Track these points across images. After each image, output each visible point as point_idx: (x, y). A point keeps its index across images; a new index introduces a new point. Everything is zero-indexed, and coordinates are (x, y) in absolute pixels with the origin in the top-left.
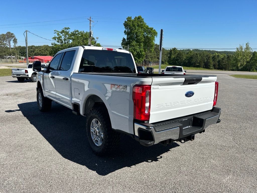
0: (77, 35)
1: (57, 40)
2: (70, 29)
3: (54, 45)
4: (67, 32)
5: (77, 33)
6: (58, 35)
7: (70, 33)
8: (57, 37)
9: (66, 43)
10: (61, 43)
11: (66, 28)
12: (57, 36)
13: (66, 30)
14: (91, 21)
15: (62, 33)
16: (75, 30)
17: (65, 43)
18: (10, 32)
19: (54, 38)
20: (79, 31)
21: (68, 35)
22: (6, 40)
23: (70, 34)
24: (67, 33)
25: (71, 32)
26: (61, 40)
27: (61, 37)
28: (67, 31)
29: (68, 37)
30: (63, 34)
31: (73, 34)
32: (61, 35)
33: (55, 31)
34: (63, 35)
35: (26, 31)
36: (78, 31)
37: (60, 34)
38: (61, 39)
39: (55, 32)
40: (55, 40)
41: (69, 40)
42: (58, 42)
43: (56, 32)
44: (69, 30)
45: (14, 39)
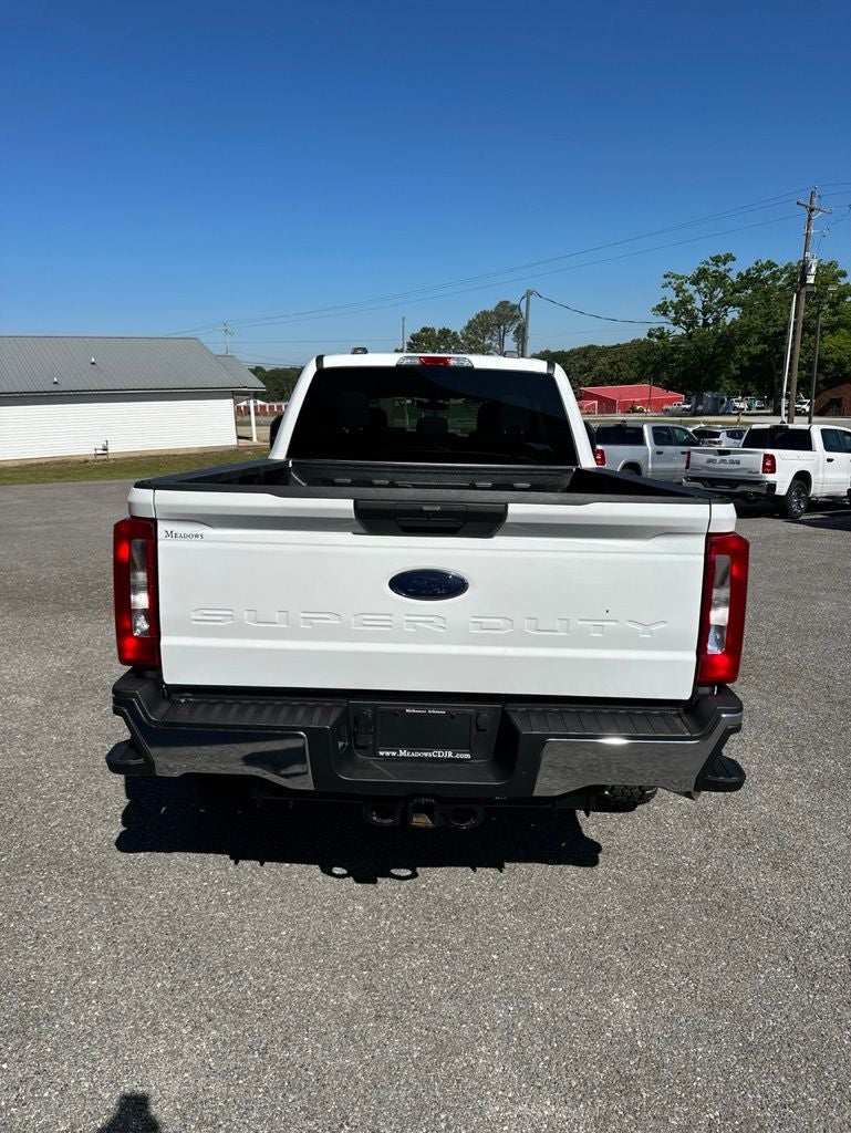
0: (764, 282)
1: (672, 315)
2: (734, 259)
3: (658, 337)
4: (720, 273)
5: (766, 273)
6: (679, 290)
7: (733, 276)
8: (671, 302)
9: (709, 325)
10: (689, 326)
11: (717, 260)
12: (672, 297)
13: (715, 268)
14: (812, 210)
15: (695, 282)
16: (757, 263)
17: (706, 324)
18: (507, 302)
19: (662, 309)
20: (776, 266)
21: (723, 286)
22: (493, 334)
23: (733, 285)
24: (720, 279)
25: (740, 274)
26: (688, 313)
27: (691, 300)
28: (722, 268)
29: (721, 295)
30: (702, 285)
31: (747, 280)
32: (691, 292)
33: (665, 277)
34: (699, 291)
35: (529, 294)
36: (770, 265)
37: (687, 286)
38: (690, 307)
39: (667, 280)
40: (665, 314)
41: (726, 310)
42: (676, 322)
43: (673, 280)
44: (730, 264)
45: (520, 325)
